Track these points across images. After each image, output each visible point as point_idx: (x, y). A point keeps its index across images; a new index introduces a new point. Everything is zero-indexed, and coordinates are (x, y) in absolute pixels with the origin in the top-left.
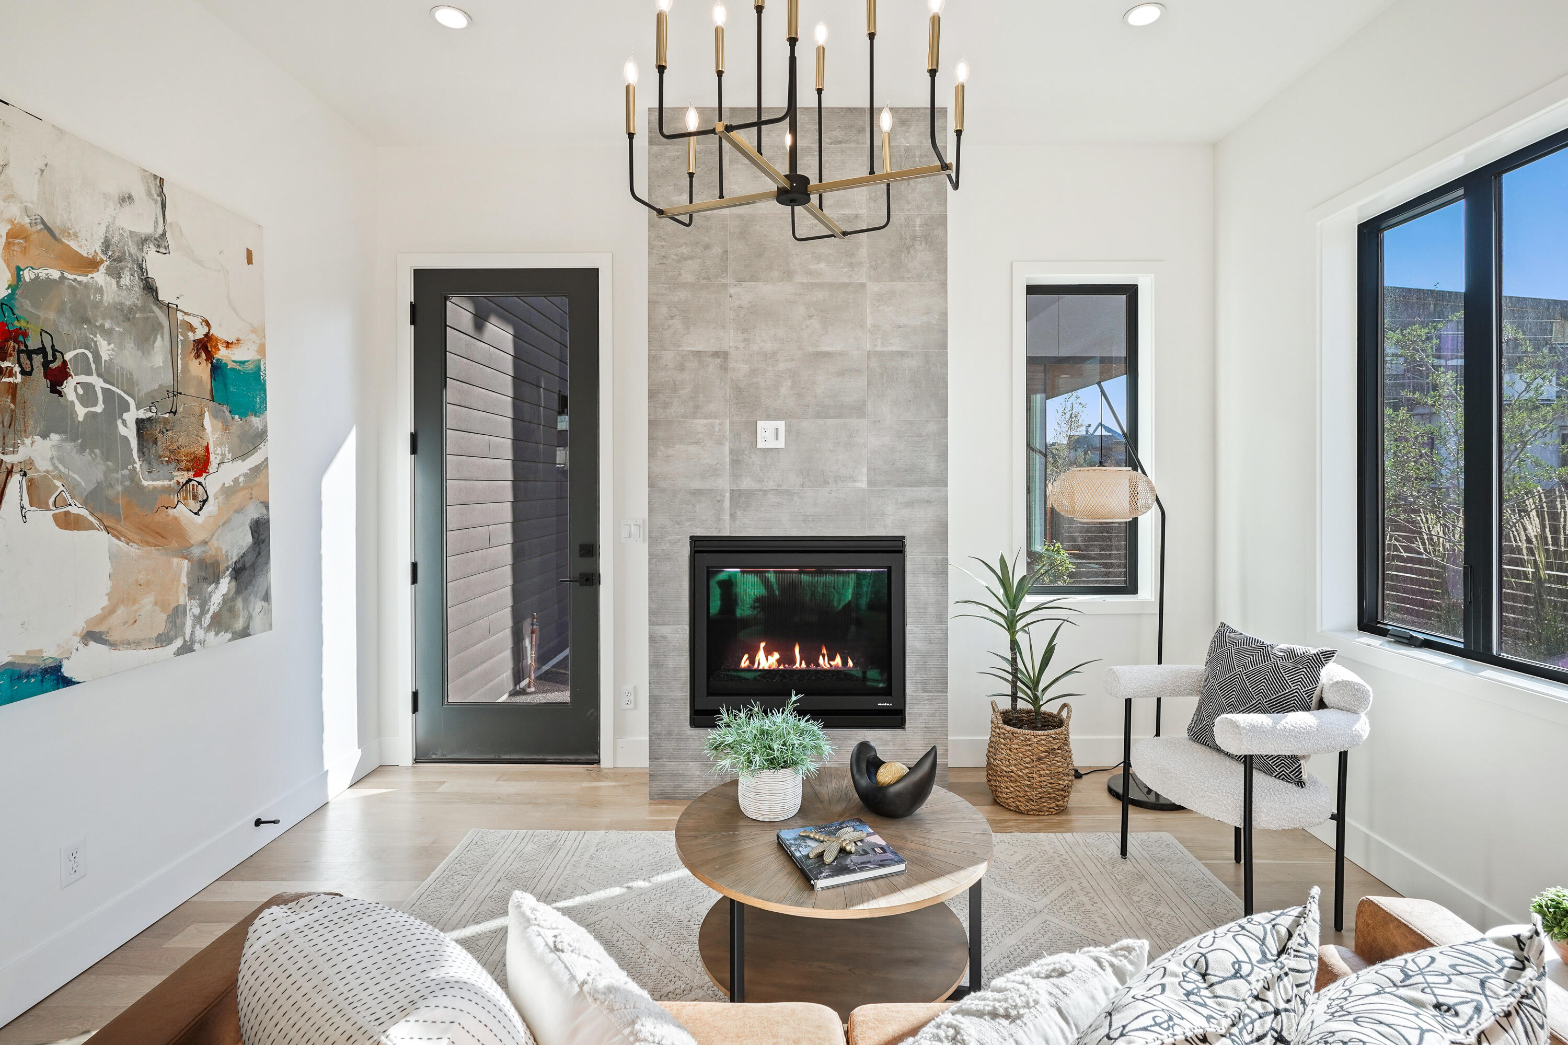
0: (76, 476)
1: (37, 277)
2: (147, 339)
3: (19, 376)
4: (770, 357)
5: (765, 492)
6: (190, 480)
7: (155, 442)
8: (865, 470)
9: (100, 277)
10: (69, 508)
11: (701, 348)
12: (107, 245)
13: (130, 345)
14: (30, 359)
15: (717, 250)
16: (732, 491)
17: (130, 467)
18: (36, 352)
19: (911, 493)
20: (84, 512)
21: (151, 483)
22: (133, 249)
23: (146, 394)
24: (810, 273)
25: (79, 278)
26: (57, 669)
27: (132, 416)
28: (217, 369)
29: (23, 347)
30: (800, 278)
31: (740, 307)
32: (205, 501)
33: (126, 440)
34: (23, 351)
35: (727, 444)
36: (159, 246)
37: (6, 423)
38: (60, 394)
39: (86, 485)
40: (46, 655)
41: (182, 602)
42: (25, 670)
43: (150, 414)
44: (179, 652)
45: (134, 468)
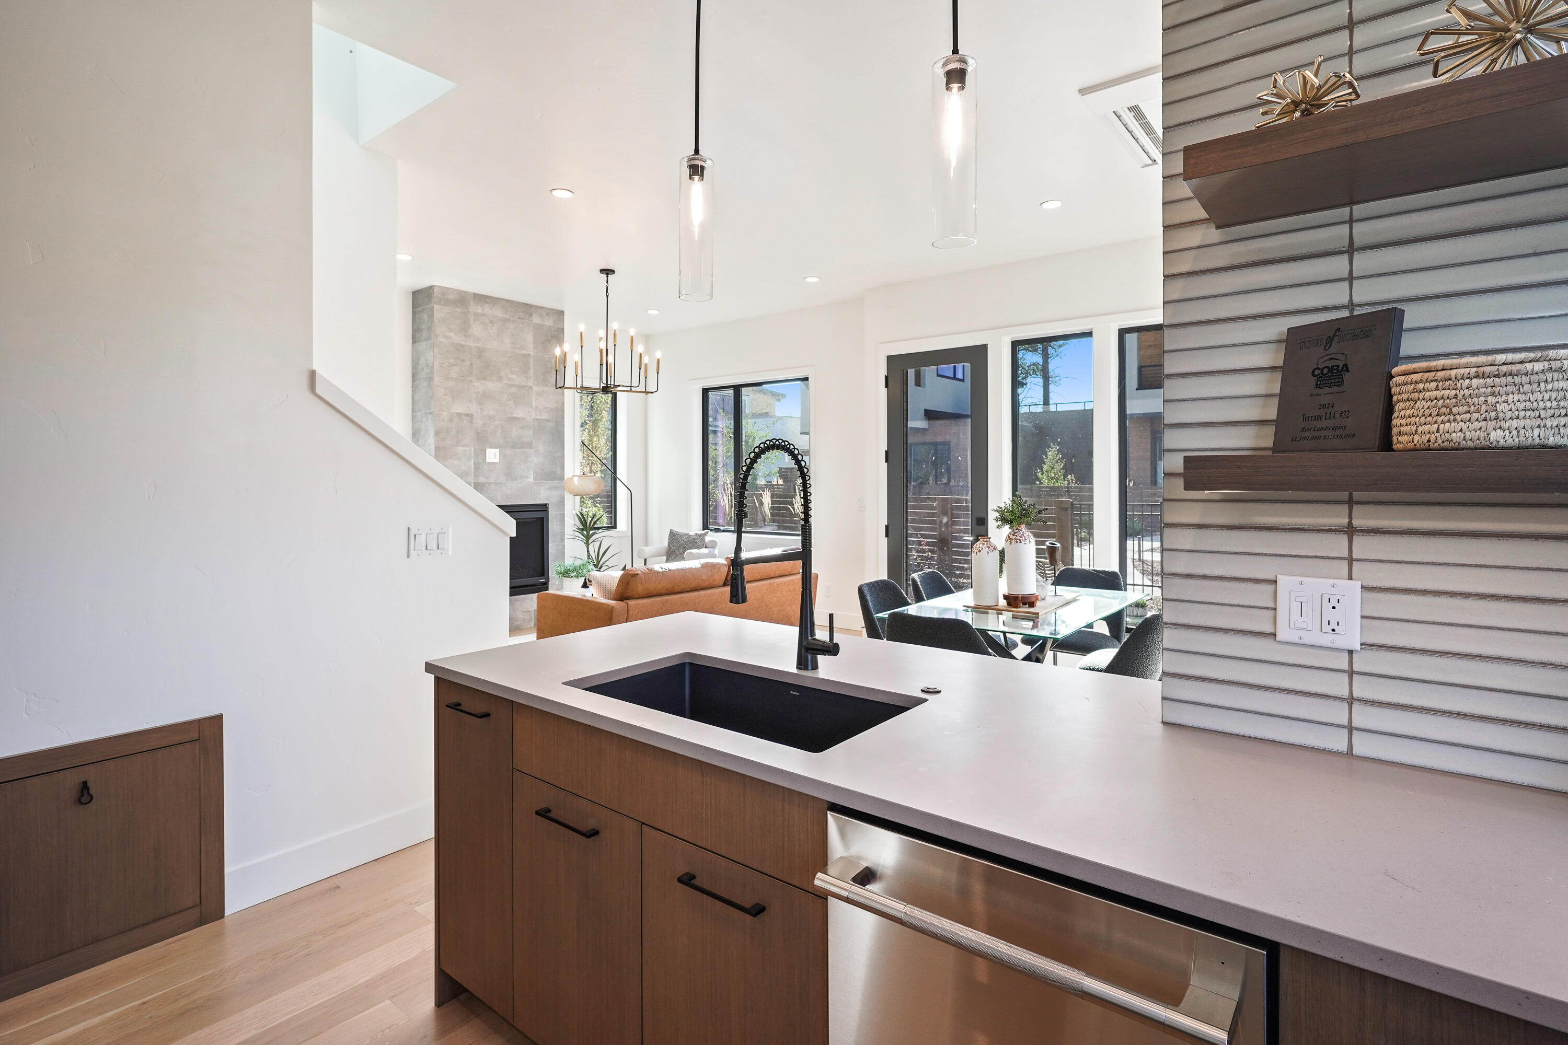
4: (491, 418)
5: (490, 484)
8: (532, 473)
11: (460, 411)
15: (467, 363)
16: (475, 483)
19: (551, 483)
24: (509, 379)
30: (505, 381)
31: (479, 392)
35: (472, 460)
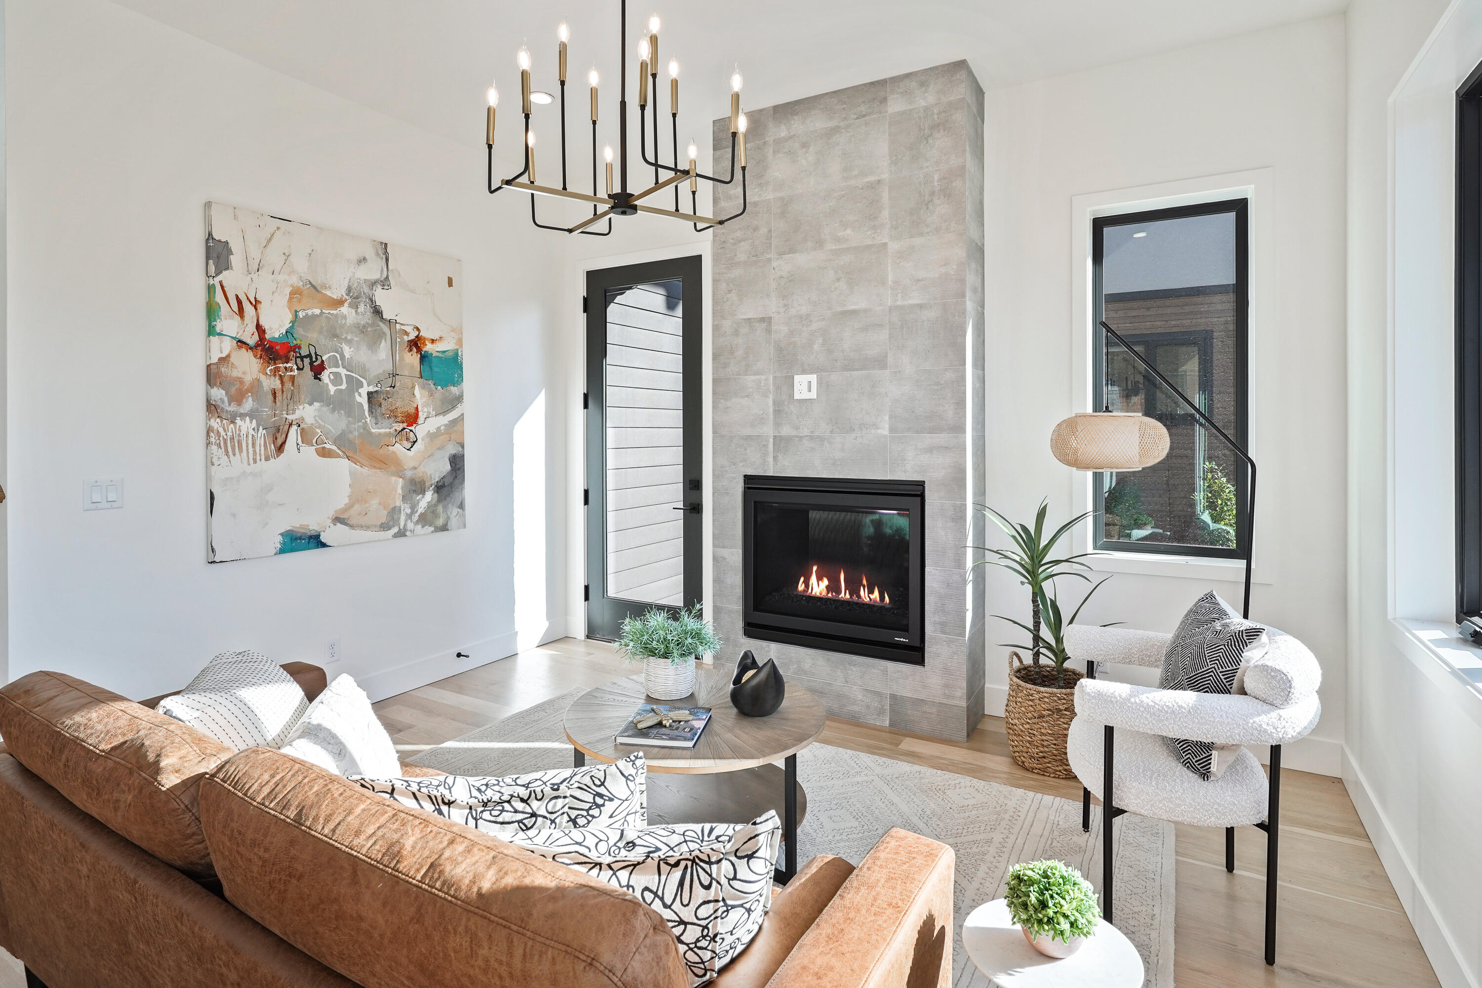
0: (329, 427)
1: (307, 315)
2: (375, 343)
3: (296, 371)
4: (805, 319)
5: (801, 438)
6: (404, 429)
7: (380, 405)
8: (887, 418)
9: (345, 309)
10: (325, 445)
11: (750, 315)
12: (349, 290)
13: (364, 348)
14: (302, 361)
15: (763, 230)
16: (775, 437)
17: (363, 421)
18: (306, 357)
19: (930, 439)
20: (334, 448)
21: (377, 430)
22: (366, 289)
23: (374, 377)
24: (837, 240)
25: (332, 312)
26: (317, 537)
27: (364, 391)
28: (424, 358)
29: (298, 355)
30: (829, 246)
31: (781, 277)
32: (415, 442)
33: (361, 405)
34: (298, 357)
35: (771, 396)
36: (384, 285)
37: (289, 397)
38: (320, 380)
39: (335, 432)
40: (311, 528)
41: (398, 504)
42: (299, 535)
43: (377, 389)
44: (396, 536)
45: (366, 422)
